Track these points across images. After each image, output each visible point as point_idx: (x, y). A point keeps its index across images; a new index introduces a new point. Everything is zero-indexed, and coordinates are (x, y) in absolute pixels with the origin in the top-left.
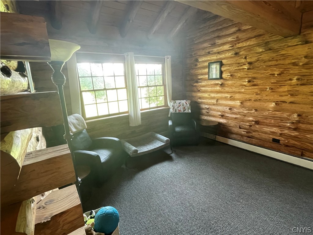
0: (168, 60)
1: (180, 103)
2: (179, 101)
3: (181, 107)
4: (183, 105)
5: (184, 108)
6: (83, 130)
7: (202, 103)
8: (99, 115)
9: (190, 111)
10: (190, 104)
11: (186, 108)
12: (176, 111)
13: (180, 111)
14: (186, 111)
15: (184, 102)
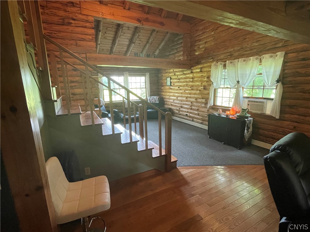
0: (148, 75)
1: (153, 98)
2: (153, 97)
3: (154, 100)
4: (155, 99)
5: (155, 100)
6: (103, 105)
7: (165, 98)
8: (116, 100)
9: (158, 102)
10: (159, 99)
11: (156, 100)
12: (151, 102)
13: (153, 102)
14: (156, 102)
15: (155, 97)
